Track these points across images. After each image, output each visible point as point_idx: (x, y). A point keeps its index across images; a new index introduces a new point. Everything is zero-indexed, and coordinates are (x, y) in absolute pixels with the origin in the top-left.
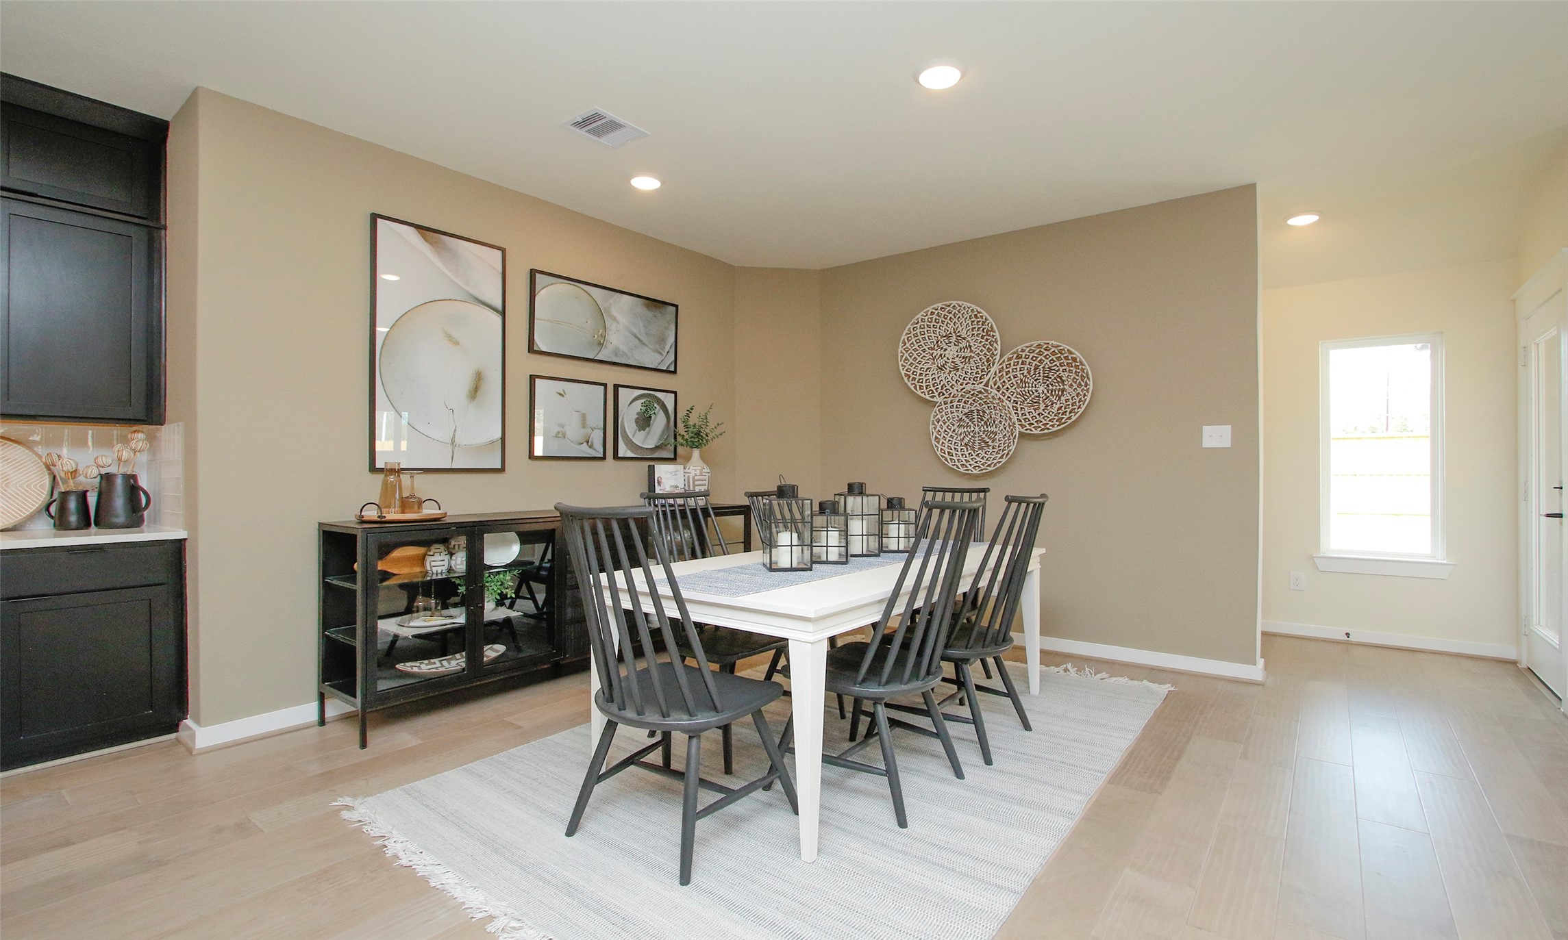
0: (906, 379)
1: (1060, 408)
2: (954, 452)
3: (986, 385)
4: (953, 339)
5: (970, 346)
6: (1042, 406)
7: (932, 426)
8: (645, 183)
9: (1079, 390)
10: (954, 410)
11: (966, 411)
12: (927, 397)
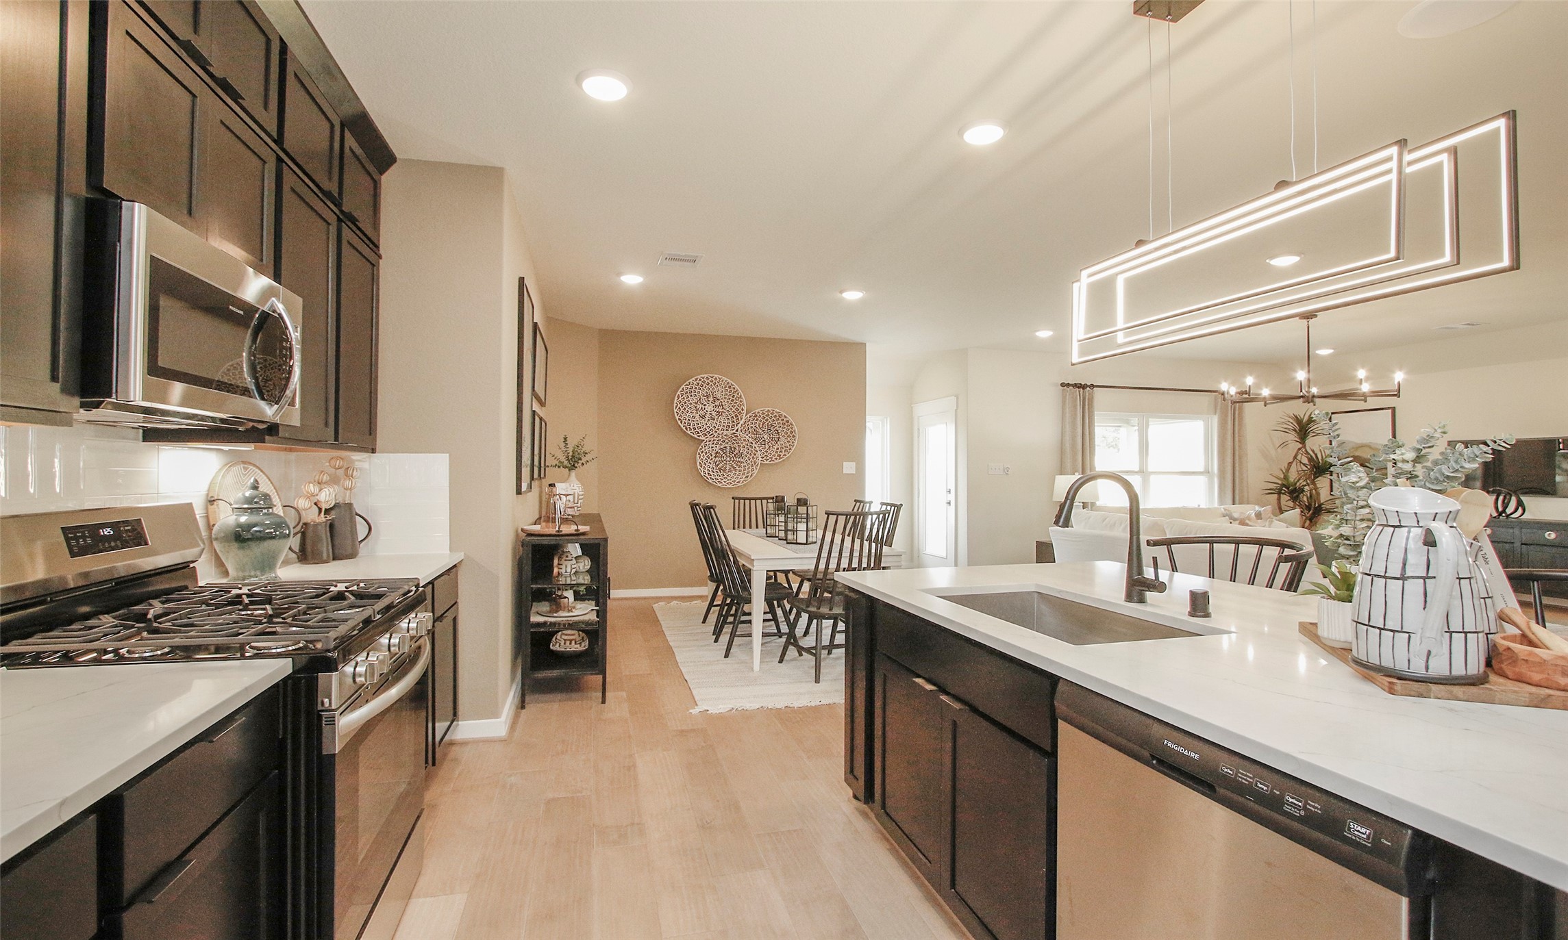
0: (679, 422)
1: (778, 449)
2: (711, 473)
3: (737, 431)
4: (711, 399)
5: (722, 405)
6: (767, 447)
7: (698, 456)
8: (632, 280)
9: (789, 439)
10: (714, 446)
11: (722, 447)
12: (695, 436)
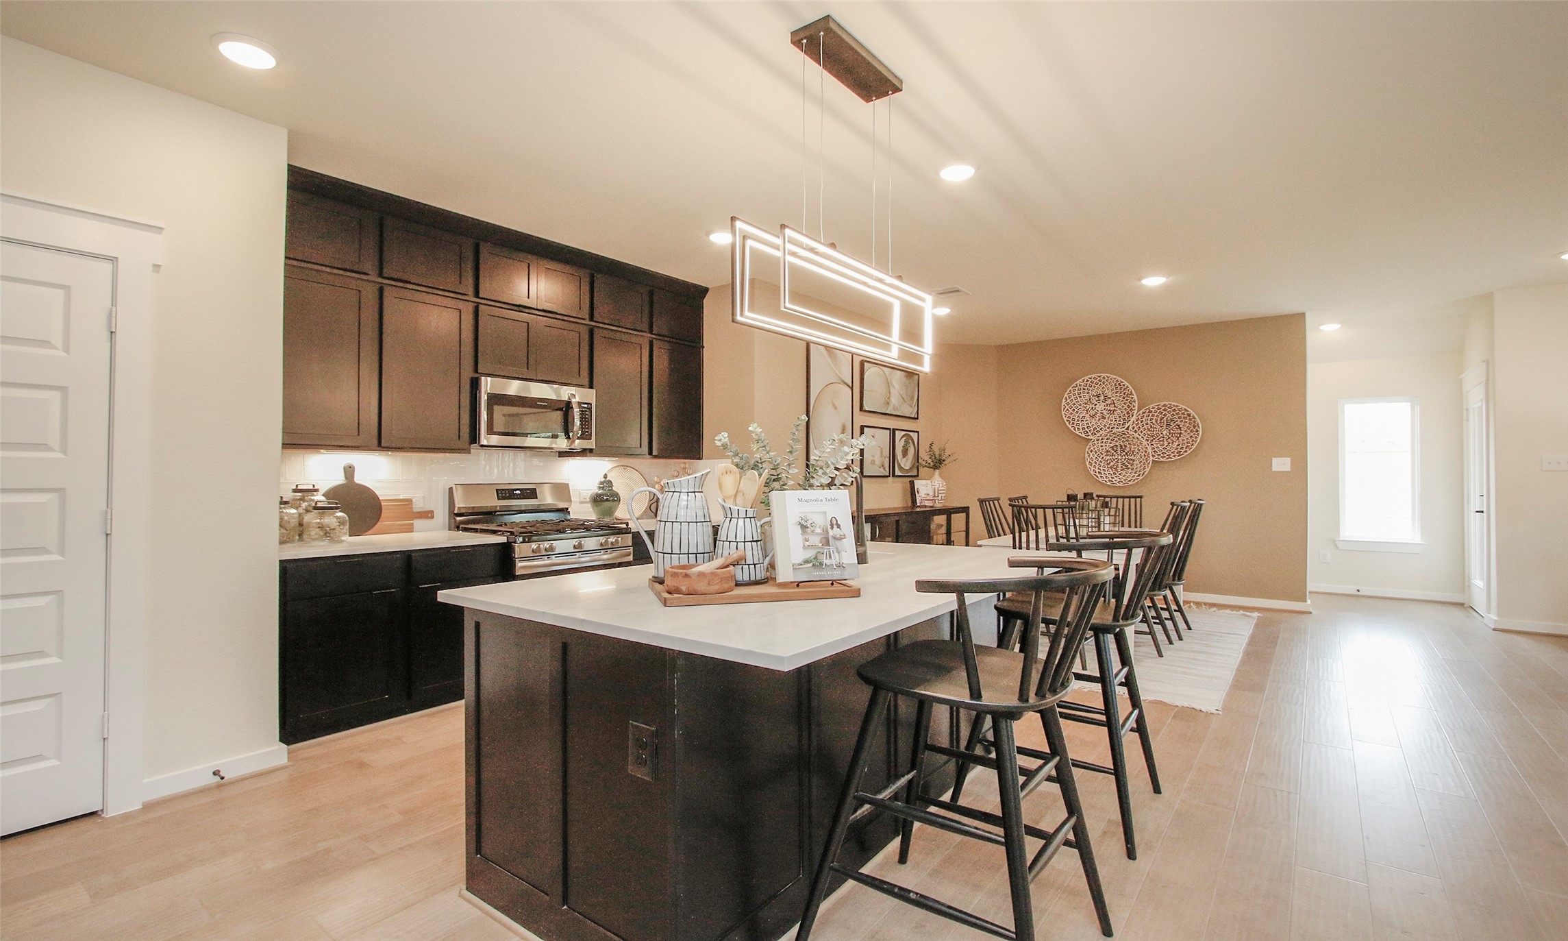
0: (1067, 423)
1: (1178, 445)
2: (1102, 471)
3: (1127, 429)
4: (1102, 398)
5: (1114, 403)
6: (1166, 443)
7: (1087, 455)
9: (1192, 434)
10: (1103, 444)
11: (1112, 445)
12: (1084, 436)
